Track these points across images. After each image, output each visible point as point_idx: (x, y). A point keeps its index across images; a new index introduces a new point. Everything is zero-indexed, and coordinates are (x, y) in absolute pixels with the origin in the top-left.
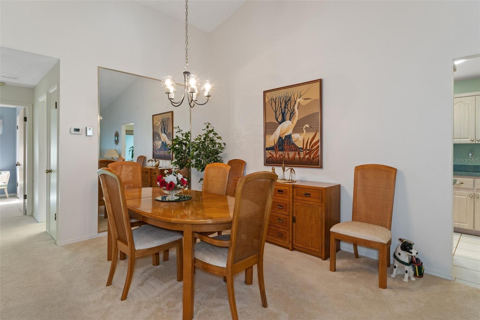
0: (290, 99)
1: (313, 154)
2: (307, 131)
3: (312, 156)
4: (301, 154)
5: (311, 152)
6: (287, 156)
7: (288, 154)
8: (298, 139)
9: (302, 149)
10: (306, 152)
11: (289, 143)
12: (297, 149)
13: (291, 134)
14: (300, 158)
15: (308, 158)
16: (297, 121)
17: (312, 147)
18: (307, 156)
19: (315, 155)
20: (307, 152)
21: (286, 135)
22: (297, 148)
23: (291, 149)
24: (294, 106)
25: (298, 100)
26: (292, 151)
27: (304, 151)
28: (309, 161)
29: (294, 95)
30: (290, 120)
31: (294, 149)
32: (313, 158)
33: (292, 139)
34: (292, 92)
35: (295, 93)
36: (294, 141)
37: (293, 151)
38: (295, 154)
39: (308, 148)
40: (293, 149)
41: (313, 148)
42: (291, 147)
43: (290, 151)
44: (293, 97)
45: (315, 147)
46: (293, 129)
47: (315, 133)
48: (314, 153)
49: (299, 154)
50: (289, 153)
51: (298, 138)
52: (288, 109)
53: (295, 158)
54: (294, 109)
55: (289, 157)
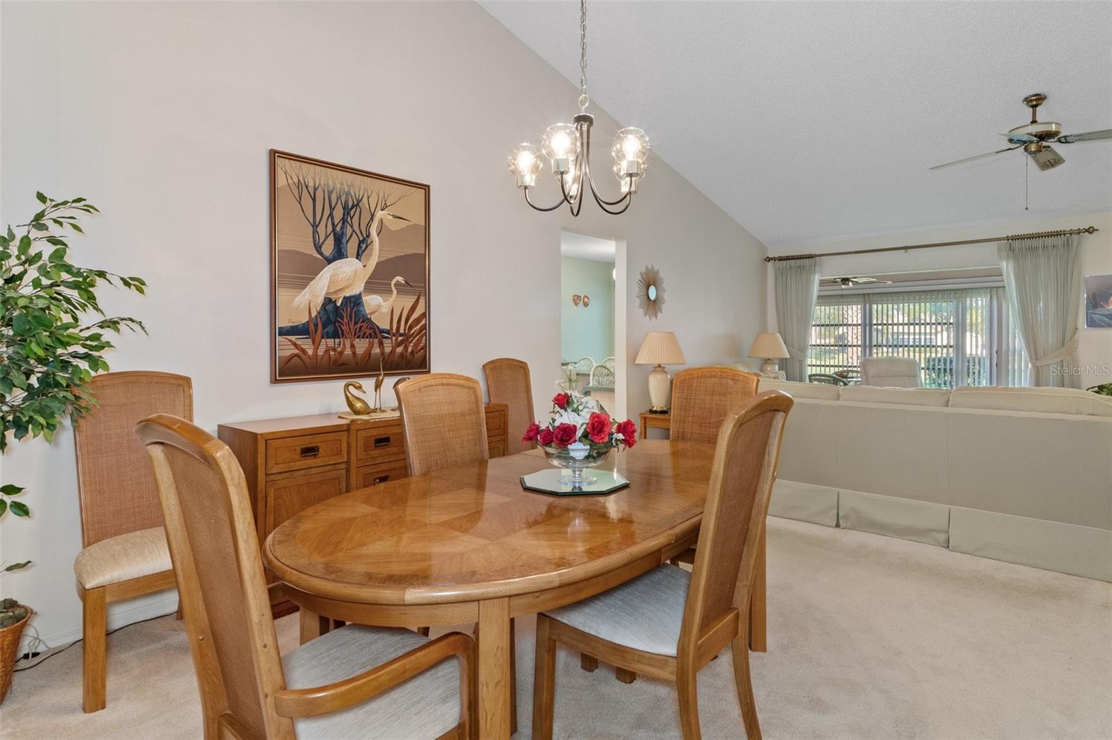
0: (358, 204)
1: (412, 344)
2: (399, 292)
3: (410, 349)
4: (385, 345)
5: (407, 339)
6: (348, 352)
7: (352, 346)
8: (380, 308)
9: (388, 332)
10: (396, 340)
11: (355, 318)
12: (375, 333)
13: (360, 294)
14: (383, 353)
15: (402, 354)
16: (377, 263)
17: (411, 328)
18: (400, 350)
19: (415, 345)
20: (400, 338)
21: (348, 295)
22: (377, 330)
23: (362, 333)
24: (368, 226)
25: (379, 214)
26: (363, 337)
27: (394, 338)
28: (404, 359)
29: (368, 198)
30: (358, 256)
31: (368, 332)
32: (412, 352)
33: (363, 306)
34: (365, 189)
35: (372, 193)
36: (367, 312)
37: (367, 338)
38: (371, 346)
39: (402, 331)
40: (365, 333)
41: (413, 331)
42: (361, 327)
43: (358, 337)
44: (365, 200)
45: (415, 329)
46: (366, 283)
47: (416, 297)
48: (414, 341)
49: (381, 344)
50: (354, 343)
51: (380, 306)
52: (352, 227)
53: (370, 354)
54: (369, 233)
55: (354, 353)
